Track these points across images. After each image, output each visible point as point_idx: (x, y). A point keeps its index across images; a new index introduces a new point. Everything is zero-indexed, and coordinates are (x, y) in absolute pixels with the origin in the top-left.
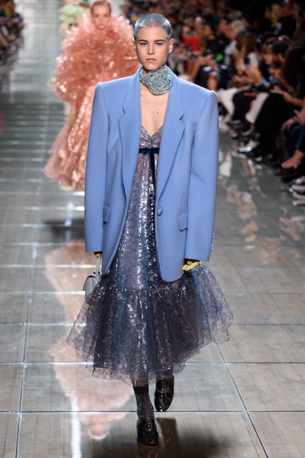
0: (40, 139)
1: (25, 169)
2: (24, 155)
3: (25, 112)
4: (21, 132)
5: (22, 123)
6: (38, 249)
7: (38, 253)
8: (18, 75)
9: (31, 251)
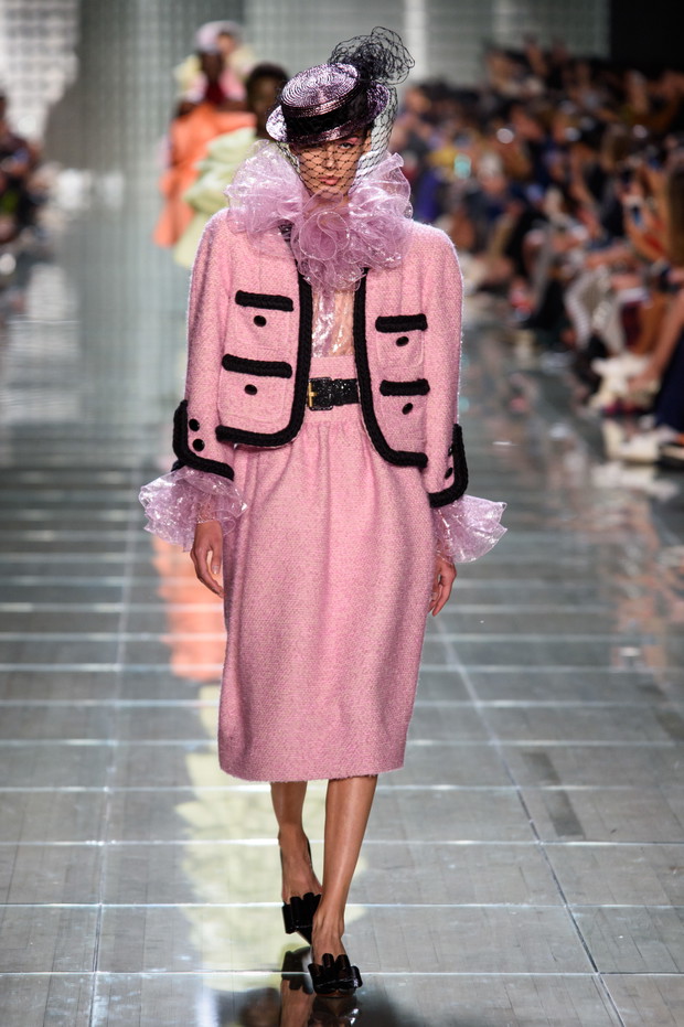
0: (112, 595)
1: (58, 703)
2: (53, 653)
3: (55, 496)
4: (43, 570)
5: (47, 536)
6: (109, 991)
7: (110, 1006)
8: (27, 363)
9: (84, 998)
